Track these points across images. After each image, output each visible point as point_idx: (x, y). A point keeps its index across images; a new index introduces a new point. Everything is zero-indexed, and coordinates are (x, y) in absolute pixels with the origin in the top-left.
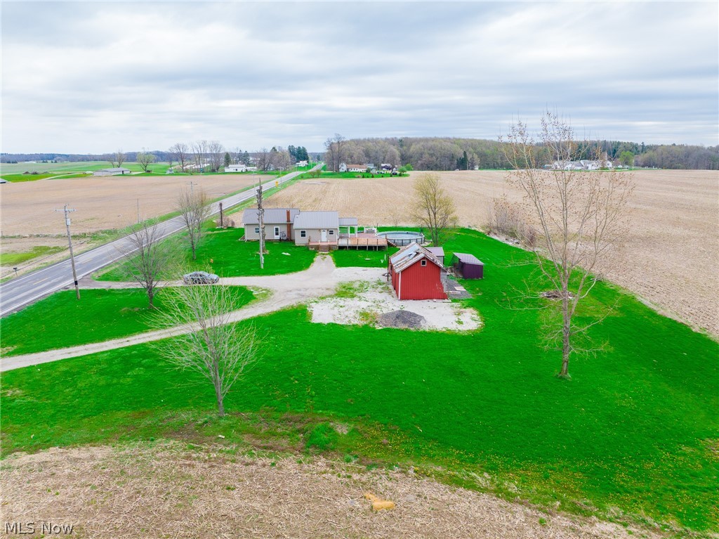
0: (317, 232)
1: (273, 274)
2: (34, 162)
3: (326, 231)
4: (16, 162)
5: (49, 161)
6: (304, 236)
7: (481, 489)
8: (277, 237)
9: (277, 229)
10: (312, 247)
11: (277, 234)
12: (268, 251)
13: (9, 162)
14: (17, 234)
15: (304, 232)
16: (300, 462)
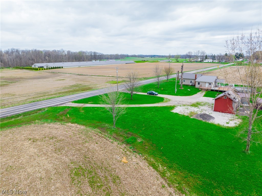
0: (204, 83)
1: (177, 96)
2: (148, 58)
3: (208, 83)
4: (144, 57)
5: (153, 57)
6: (199, 84)
7: (158, 170)
8: (191, 84)
9: (191, 81)
10: (200, 89)
11: (191, 83)
12: (183, 88)
13: (142, 57)
14: (122, 76)
15: (199, 83)
16: (119, 144)
